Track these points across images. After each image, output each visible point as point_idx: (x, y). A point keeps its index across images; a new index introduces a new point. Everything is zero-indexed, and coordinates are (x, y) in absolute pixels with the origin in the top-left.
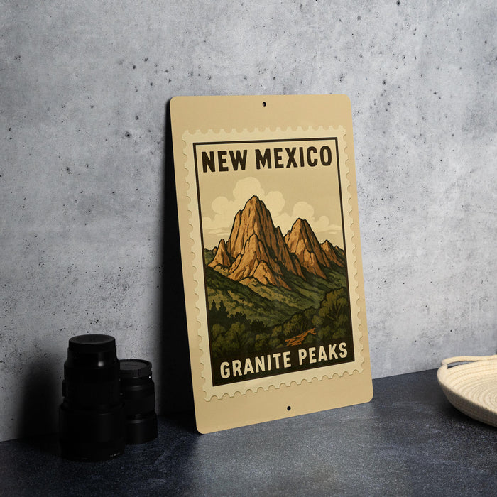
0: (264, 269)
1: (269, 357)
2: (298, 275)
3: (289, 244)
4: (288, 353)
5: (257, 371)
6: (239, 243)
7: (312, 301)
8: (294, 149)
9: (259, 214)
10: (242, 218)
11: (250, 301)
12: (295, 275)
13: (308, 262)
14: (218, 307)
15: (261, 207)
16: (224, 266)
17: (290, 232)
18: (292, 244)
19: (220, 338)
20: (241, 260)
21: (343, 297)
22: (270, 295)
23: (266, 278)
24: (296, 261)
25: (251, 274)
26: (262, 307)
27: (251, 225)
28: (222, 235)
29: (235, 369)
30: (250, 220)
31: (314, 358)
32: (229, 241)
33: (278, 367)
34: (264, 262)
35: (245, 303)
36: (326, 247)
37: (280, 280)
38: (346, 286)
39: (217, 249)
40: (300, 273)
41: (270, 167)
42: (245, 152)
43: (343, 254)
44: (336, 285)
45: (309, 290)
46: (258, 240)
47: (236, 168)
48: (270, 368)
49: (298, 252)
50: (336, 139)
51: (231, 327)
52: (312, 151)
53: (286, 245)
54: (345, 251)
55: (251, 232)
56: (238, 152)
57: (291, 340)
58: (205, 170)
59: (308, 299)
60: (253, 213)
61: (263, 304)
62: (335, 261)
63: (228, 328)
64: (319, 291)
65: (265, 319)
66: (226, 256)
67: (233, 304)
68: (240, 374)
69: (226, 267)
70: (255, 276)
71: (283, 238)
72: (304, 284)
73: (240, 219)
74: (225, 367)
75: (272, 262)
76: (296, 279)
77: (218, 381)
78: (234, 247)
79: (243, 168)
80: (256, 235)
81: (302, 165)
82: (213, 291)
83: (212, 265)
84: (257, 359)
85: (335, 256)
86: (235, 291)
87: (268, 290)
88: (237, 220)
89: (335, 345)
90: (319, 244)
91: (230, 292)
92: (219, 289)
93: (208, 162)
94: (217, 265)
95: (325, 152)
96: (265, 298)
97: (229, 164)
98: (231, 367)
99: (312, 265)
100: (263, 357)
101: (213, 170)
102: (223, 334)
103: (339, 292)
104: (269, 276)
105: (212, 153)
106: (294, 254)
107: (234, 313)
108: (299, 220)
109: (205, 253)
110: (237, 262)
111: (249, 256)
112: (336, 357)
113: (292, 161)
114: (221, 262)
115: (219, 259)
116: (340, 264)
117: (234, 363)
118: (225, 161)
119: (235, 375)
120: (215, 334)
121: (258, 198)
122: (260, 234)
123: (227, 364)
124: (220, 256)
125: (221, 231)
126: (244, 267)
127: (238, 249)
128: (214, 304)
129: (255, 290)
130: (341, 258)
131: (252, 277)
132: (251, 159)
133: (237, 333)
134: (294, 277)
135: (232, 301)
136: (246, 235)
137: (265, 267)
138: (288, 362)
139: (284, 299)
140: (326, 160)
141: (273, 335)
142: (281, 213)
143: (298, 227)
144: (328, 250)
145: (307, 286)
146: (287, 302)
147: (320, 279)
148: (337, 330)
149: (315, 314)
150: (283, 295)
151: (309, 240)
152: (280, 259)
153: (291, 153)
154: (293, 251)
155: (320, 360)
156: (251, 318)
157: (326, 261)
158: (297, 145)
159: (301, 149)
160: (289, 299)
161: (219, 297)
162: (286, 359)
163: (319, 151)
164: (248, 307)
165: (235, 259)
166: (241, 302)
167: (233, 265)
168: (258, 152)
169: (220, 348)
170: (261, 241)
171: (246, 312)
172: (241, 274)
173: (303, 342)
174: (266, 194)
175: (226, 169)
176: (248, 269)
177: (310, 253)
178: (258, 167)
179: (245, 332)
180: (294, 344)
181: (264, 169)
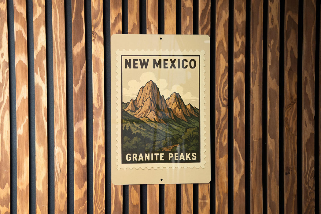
0: (153, 114)
1: (152, 154)
3: (168, 104)
4: (163, 154)
5: (146, 160)
6: (141, 101)
7: (179, 132)
8: (175, 60)
9: (152, 89)
10: (144, 90)
11: (144, 128)
13: (178, 113)
14: (127, 129)
15: (154, 86)
16: (132, 111)
17: (169, 98)
18: (170, 104)
19: (127, 143)
20: (141, 109)
21: (197, 131)
23: (154, 119)
24: (171, 112)
25: (146, 116)
27: (148, 94)
28: (132, 97)
29: (134, 158)
30: (148, 92)
32: (136, 100)
33: (157, 159)
34: (153, 111)
35: (142, 129)
36: (189, 107)
38: (198, 126)
39: (129, 103)
40: (173, 118)
41: (160, 67)
42: (148, 60)
43: (199, 111)
44: (193, 125)
46: (151, 101)
47: (142, 67)
48: (152, 159)
49: (173, 108)
50: (199, 56)
52: (185, 61)
53: (166, 104)
54: (199, 110)
55: (148, 97)
56: (144, 60)
57: (165, 148)
58: (126, 67)
59: (176, 130)
60: (149, 88)
61: (151, 130)
62: (193, 114)
63: (132, 138)
64: (183, 127)
65: (152, 137)
67: (135, 129)
68: (136, 160)
69: (133, 111)
70: (148, 117)
71: (165, 101)
72: (175, 123)
73: (142, 90)
74: (129, 156)
76: (170, 121)
77: (124, 161)
78: (138, 103)
79: (146, 67)
80: (150, 98)
81: (179, 67)
82: (125, 121)
83: (126, 110)
84: (146, 154)
85: (193, 111)
86: (137, 123)
87: (154, 124)
88: (141, 91)
89: (190, 154)
90: (185, 105)
92: (128, 121)
93: (128, 64)
94: (129, 110)
95: (193, 62)
97: (139, 65)
98: (132, 156)
100: (149, 154)
101: (130, 67)
102: (129, 141)
103: (194, 129)
104: (155, 117)
105: (130, 60)
106: (170, 109)
107: (136, 132)
108: (175, 94)
109: (123, 104)
110: (139, 110)
111: (145, 107)
112: (190, 159)
113: (173, 65)
114: (131, 109)
115: (130, 107)
116: (196, 116)
117: (134, 155)
118: (137, 64)
119: (133, 160)
120: (125, 141)
121: (153, 81)
122: (152, 98)
123: (130, 155)
124: (131, 106)
125: (132, 95)
126: (143, 112)
127: (140, 104)
128: (125, 127)
129: (148, 123)
130: (197, 113)
131: (147, 117)
132: (151, 64)
133: (136, 142)
135: (135, 127)
136: (145, 98)
137: (154, 113)
138: (162, 158)
139: (163, 129)
140: (193, 66)
142: (164, 89)
144: (190, 108)
145: (176, 124)
146: (164, 130)
147: (184, 122)
148: (191, 147)
150: (163, 127)
151: (179, 103)
153: (173, 62)
154: (170, 107)
155: (180, 159)
157: (188, 113)
158: (177, 58)
159: (179, 60)
160: (165, 129)
161: (128, 125)
162: (161, 157)
164: (143, 131)
165: (138, 108)
166: (139, 128)
167: (137, 111)
168: (155, 61)
170: (153, 101)
171: (142, 133)
172: (141, 115)
173: (171, 150)
174: (157, 80)
175: (137, 68)
177: (179, 109)
178: (154, 67)
179: (141, 141)
180: (166, 150)
181: (157, 68)
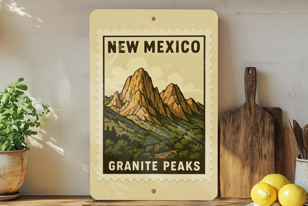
2: (168, 117)
12: (165, 117)
22: (147, 127)
26: (140, 133)
31: (174, 168)
37: (154, 118)
45: (175, 127)
51: (118, 142)
66: (118, 101)
75: (150, 108)
91: (119, 122)
96: (143, 128)
99: (178, 112)
134: (165, 118)
141: (146, 150)
143: (170, 89)
149: (178, 142)
152: (156, 106)
156: (132, 139)
163: (190, 43)
169: (110, 153)
176: (133, 110)
